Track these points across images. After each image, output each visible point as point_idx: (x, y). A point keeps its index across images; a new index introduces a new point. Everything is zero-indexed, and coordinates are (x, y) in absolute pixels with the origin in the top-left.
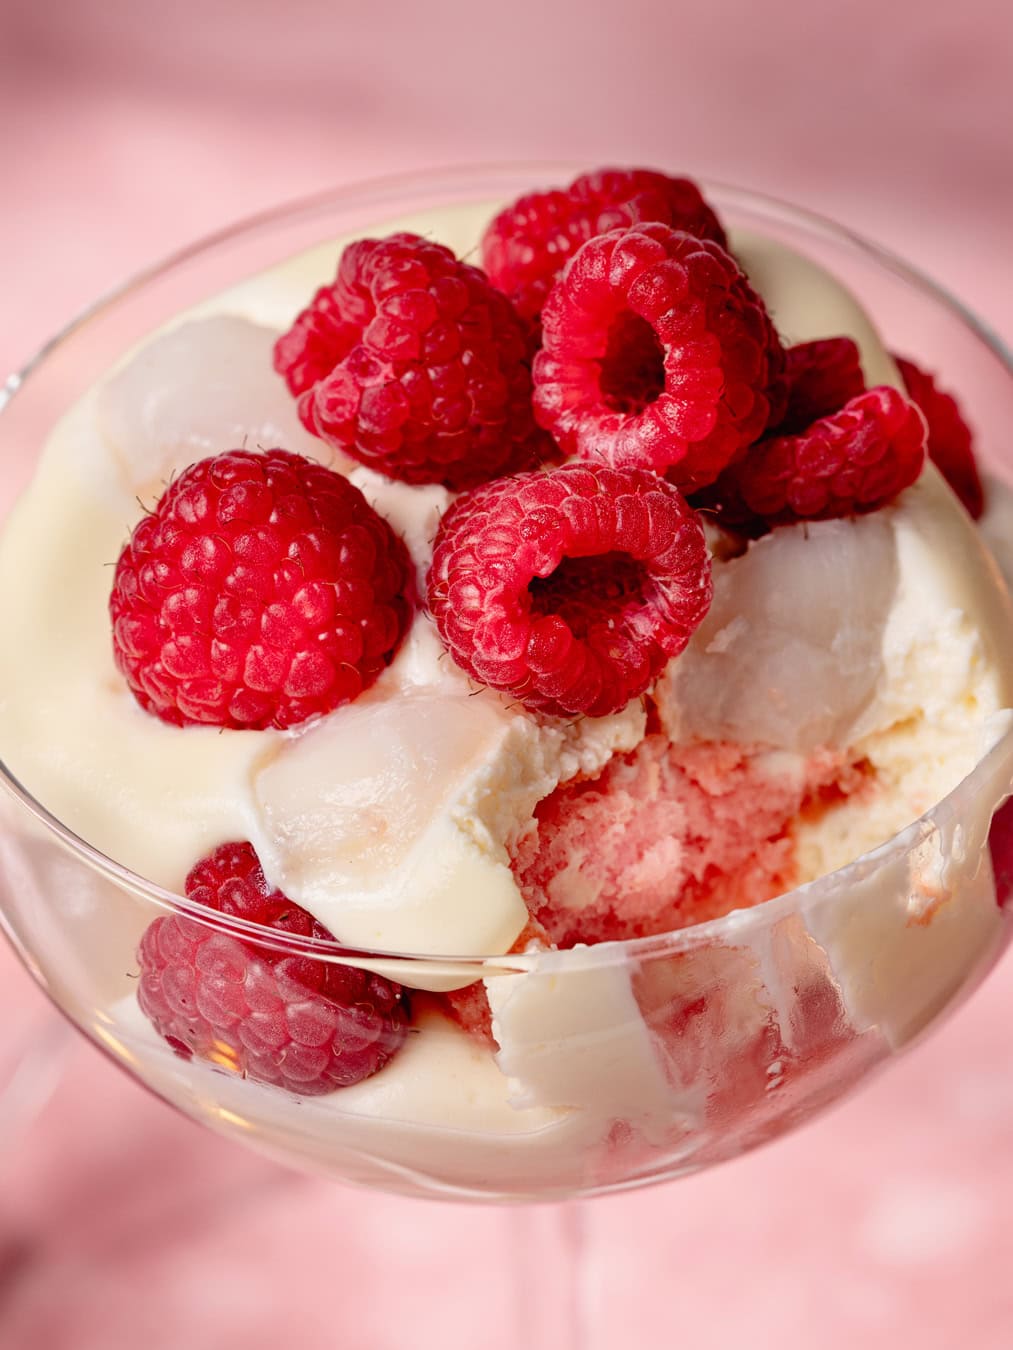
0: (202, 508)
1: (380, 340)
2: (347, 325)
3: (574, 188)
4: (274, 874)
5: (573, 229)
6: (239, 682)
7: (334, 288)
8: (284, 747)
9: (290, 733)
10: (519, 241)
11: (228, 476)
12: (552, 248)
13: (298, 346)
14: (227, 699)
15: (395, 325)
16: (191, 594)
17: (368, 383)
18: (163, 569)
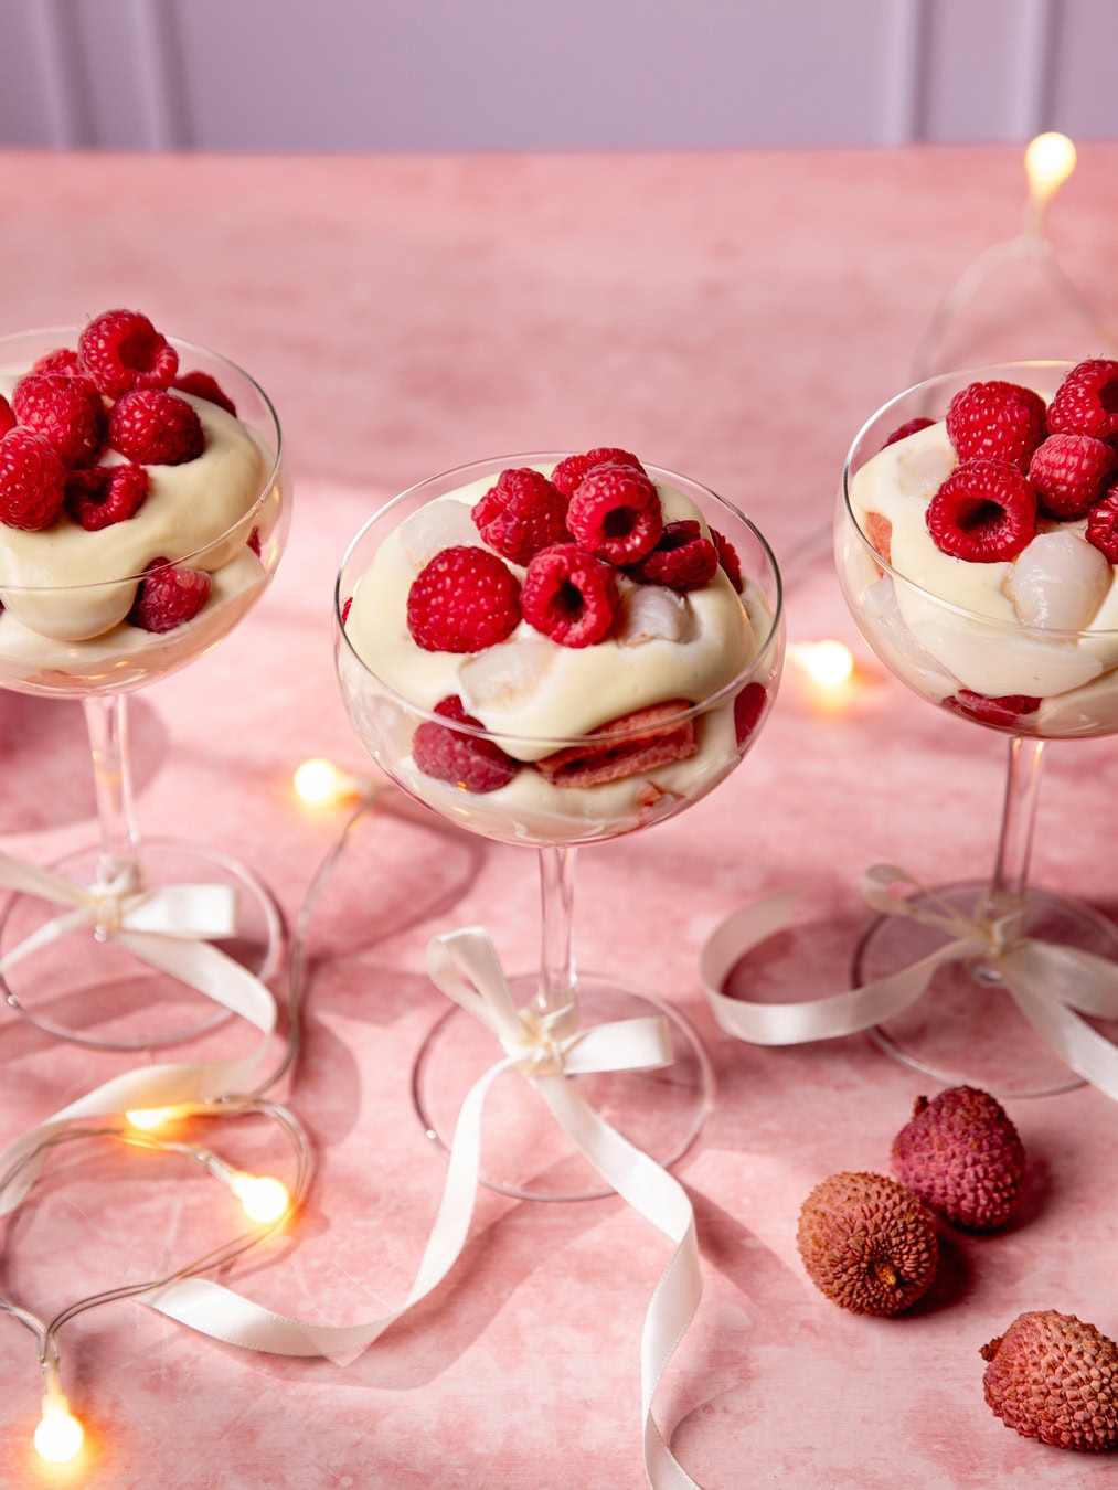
0: (446, 566)
1: (514, 508)
3: (589, 455)
4: (469, 708)
6: (457, 633)
7: (496, 488)
8: (472, 660)
9: (475, 655)
10: (567, 474)
11: (455, 555)
12: (577, 477)
13: (481, 510)
14: (453, 642)
15: (521, 502)
16: (440, 599)
17: (509, 524)
18: (430, 590)
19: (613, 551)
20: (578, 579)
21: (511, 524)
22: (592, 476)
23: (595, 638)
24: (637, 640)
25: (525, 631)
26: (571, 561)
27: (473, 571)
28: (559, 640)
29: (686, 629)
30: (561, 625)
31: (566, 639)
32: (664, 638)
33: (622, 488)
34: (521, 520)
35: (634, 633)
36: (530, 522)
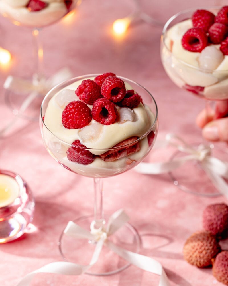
0: (72, 106)
1: (88, 90)
2: (83, 89)
3: (103, 75)
4: (82, 142)
5: (104, 78)
6: (76, 124)
7: (81, 85)
8: (80, 131)
9: (81, 129)
10: (98, 80)
11: (74, 103)
12: (102, 81)
13: (78, 91)
14: (75, 126)
15: (89, 88)
16: (71, 115)
17: (87, 94)
18: (68, 113)
19: (114, 99)
20: (107, 107)
22: (108, 80)
23: (112, 122)
24: (123, 122)
25: (93, 121)
26: (105, 103)
27: (79, 107)
28: (103, 123)
29: (134, 118)
30: (103, 119)
31: (105, 123)
32: (129, 121)
33: (116, 82)
34: (90, 93)
35: (122, 120)
36: (92, 93)
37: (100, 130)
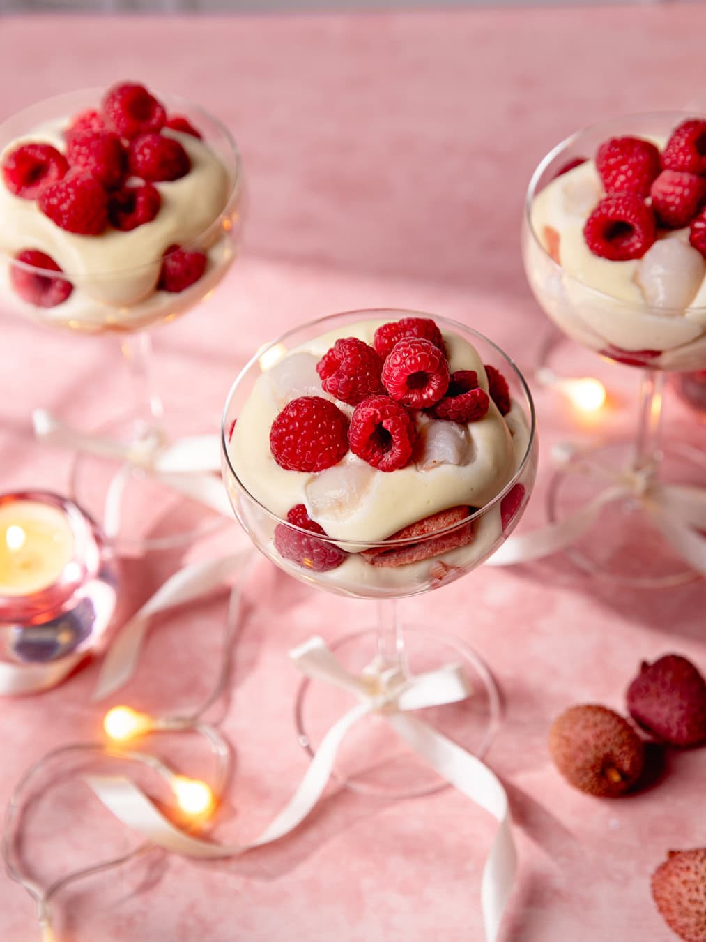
0: (295, 413)
1: (344, 368)
2: (337, 360)
3: (399, 323)
4: (311, 515)
5: (399, 335)
6: (304, 460)
7: (333, 350)
8: (315, 478)
9: (317, 474)
10: (384, 337)
11: (303, 405)
12: (392, 340)
13: (322, 366)
14: (301, 465)
15: (348, 365)
16: (292, 437)
17: (341, 380)
18: (284, 430)
19: (414, 400)
20: (387, 424)
21: (342, 381)
22: (399, 347)
23: (400, 464)
24: (430, 466)
25: (351, 457)
26: (383, 412)
27: (314, 417)
28: (375, 464)
29: (465, 453)
30: (376, 454)
31: (380, 465)
32: (449, 463)
33: (419, 359)
34: (349, 378)
35: (428, 459)
36: (355, 379)
37: (363, 486)
